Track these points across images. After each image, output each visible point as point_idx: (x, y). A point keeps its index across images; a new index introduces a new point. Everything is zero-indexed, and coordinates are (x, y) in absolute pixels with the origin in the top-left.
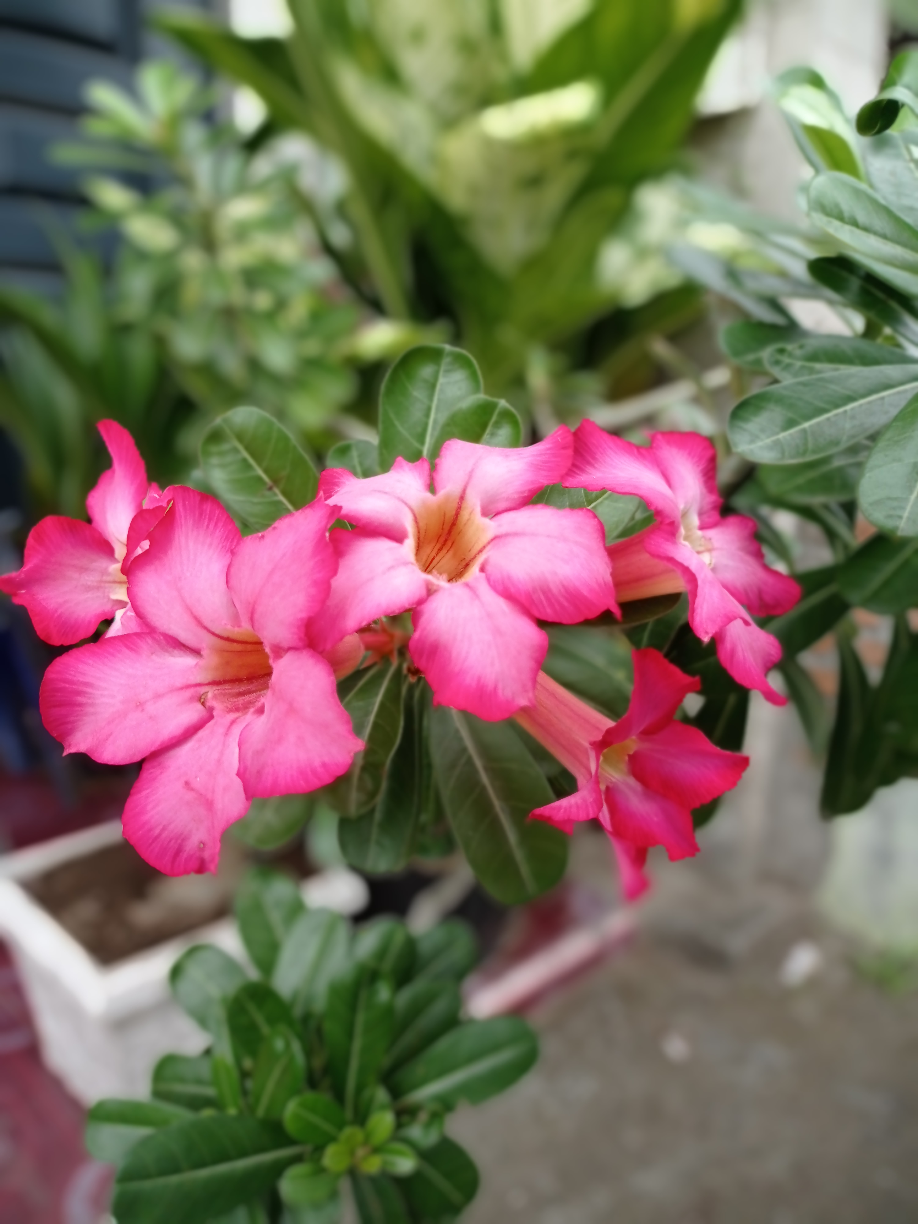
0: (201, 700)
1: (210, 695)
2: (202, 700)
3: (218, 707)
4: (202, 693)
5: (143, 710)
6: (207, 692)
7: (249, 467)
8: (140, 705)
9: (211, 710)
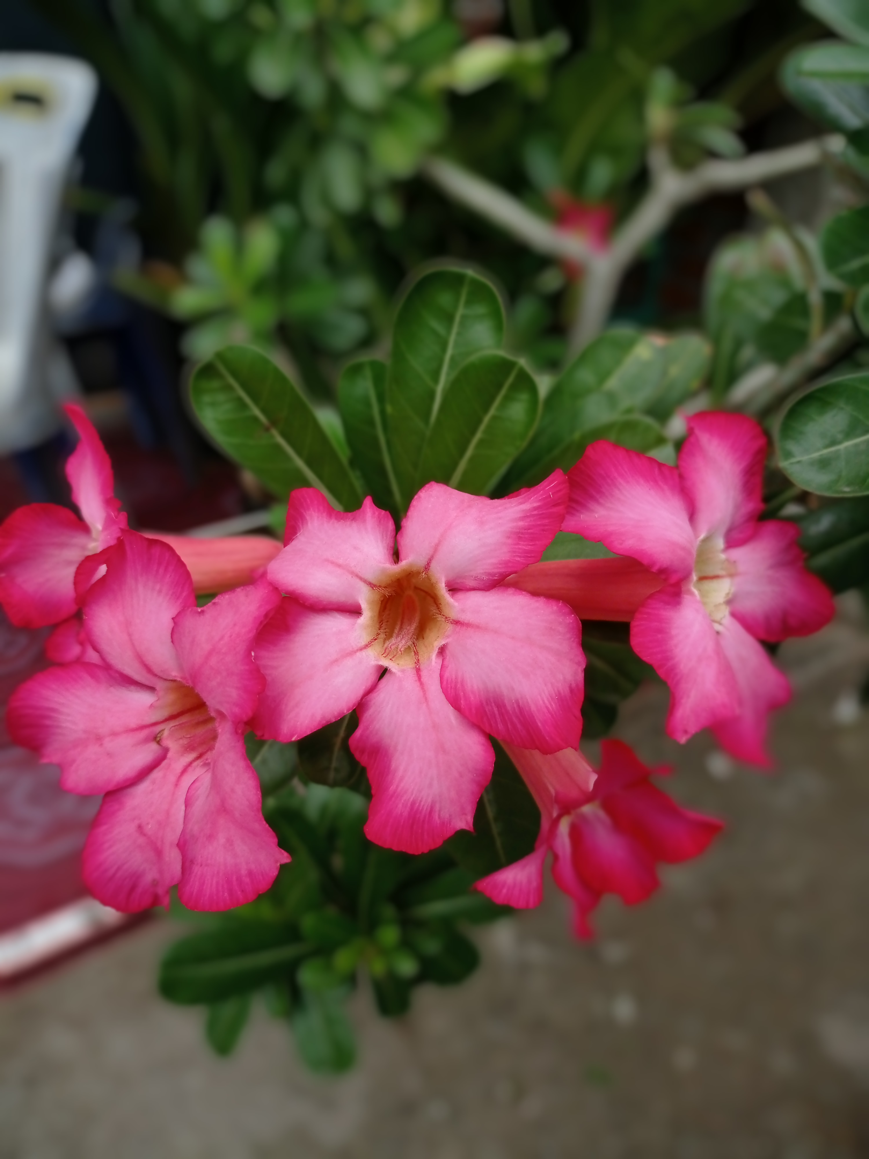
0: (156, 739)
1: (166, 733)
2: (158, 739)
3: (173, 745)
4: (158, 732)
5: (101, 745)
6: (163, 730)
7: (243, 406)
8: (99, 739)
9: (166, 751)
